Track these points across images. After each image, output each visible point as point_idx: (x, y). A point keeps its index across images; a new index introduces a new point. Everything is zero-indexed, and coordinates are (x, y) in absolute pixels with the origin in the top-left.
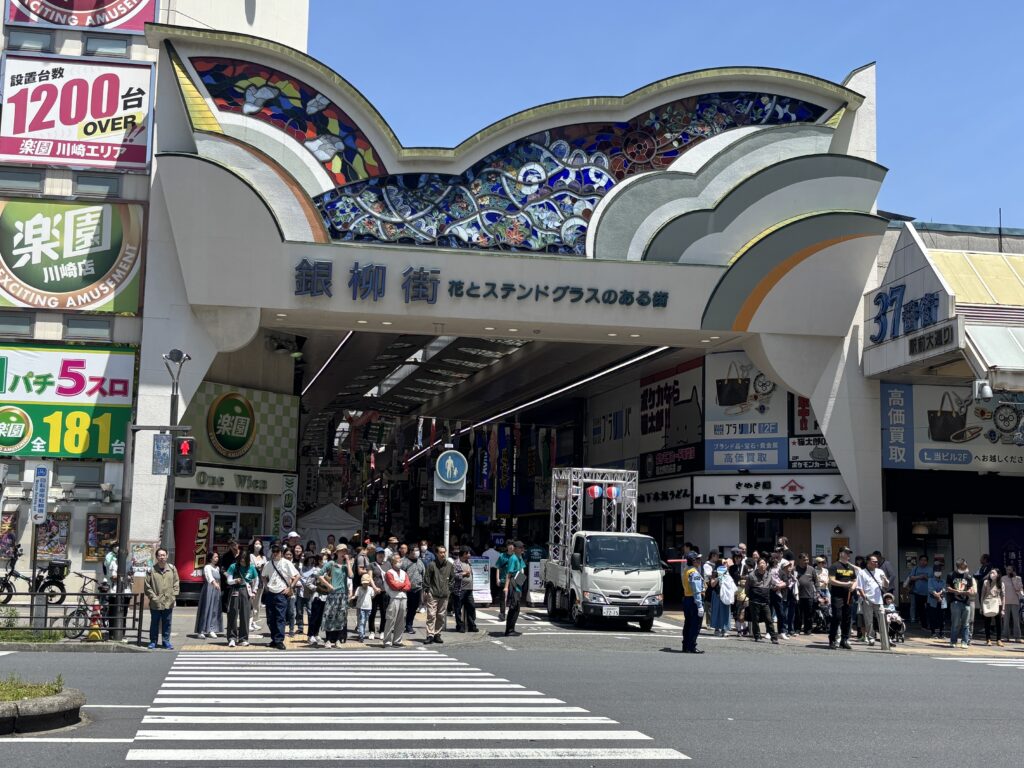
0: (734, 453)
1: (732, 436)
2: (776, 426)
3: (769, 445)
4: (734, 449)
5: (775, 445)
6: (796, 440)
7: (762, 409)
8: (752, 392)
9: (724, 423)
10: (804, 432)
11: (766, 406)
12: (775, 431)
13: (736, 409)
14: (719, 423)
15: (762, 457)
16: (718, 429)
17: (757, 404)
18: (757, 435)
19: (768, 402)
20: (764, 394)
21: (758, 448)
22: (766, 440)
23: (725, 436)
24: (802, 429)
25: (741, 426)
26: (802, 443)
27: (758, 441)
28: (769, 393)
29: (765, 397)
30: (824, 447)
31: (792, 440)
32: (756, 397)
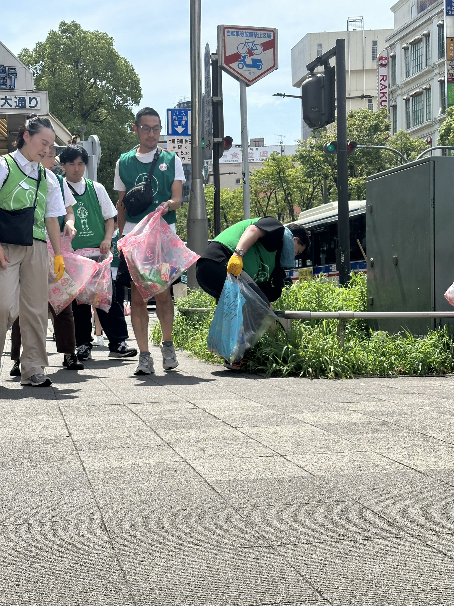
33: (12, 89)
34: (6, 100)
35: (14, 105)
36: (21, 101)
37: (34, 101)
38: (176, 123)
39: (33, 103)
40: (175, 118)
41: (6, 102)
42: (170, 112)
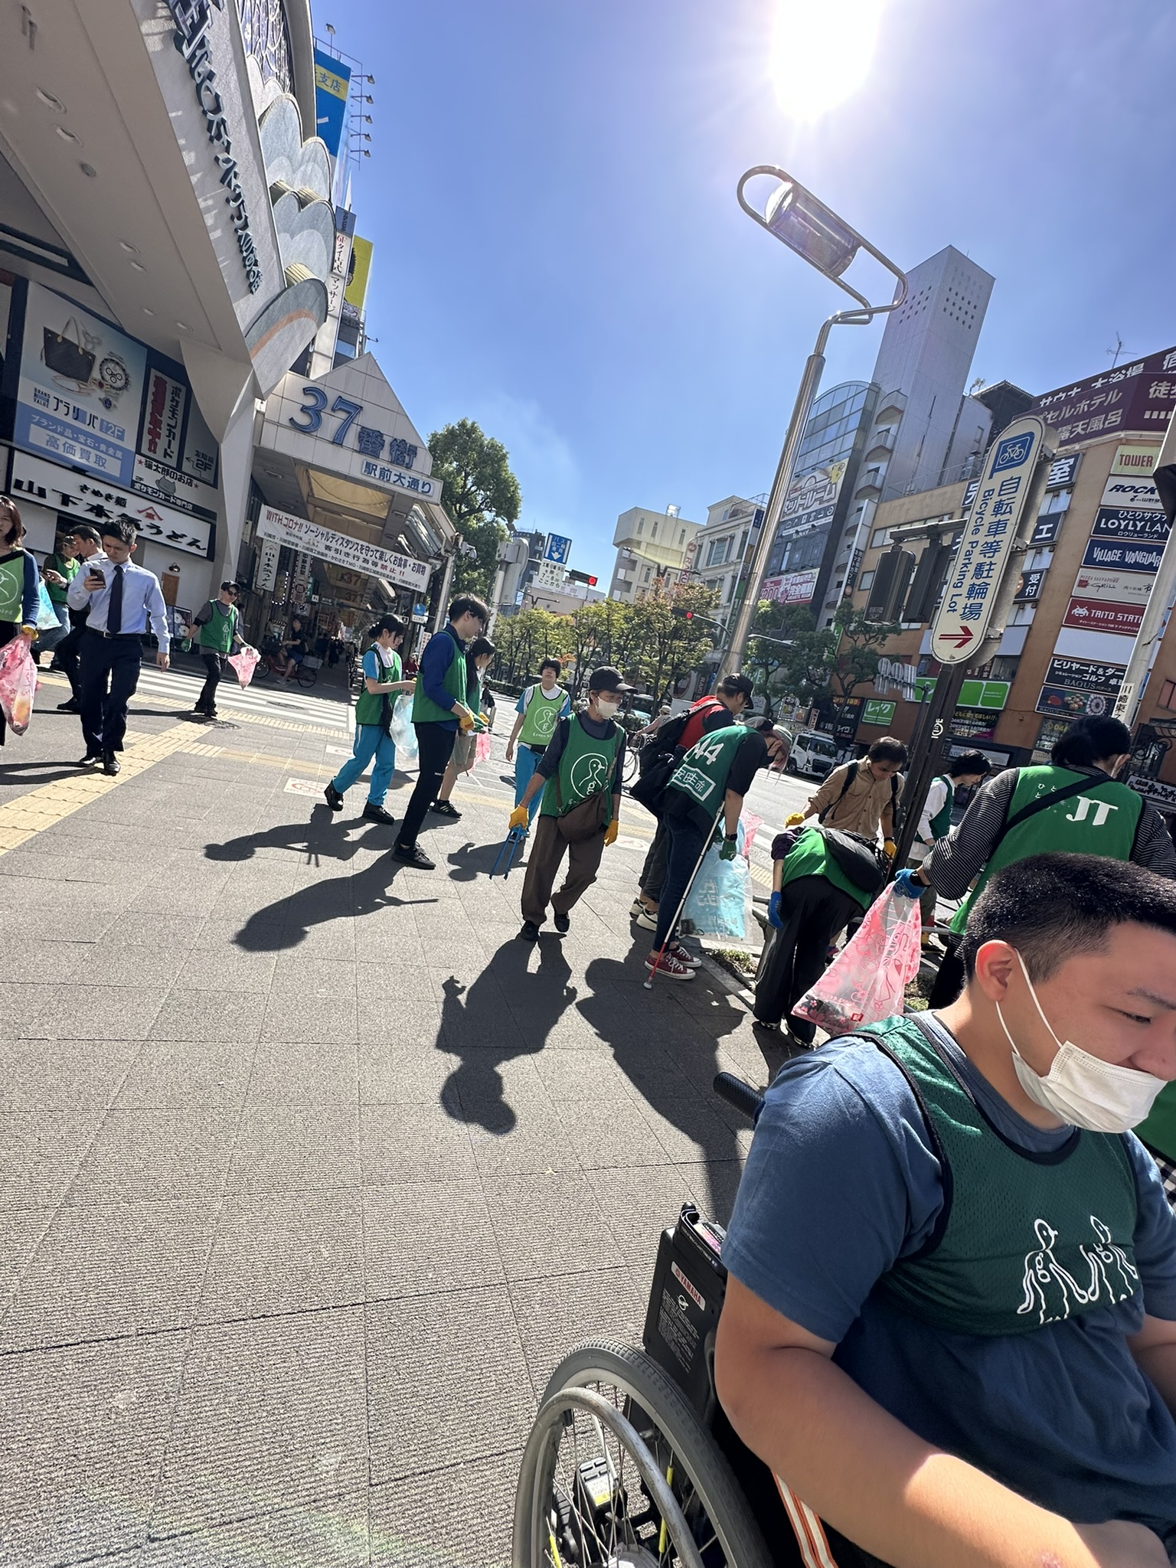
0: (62, 439)
1: (60, 415)
2: (122, 432)
3: (111, 451)
4: (62, 434)
5: (119, 454)
6: (143, 459)
8: (96, 374)
9: (53, 394)
10: (151, 455)
11: (114, 402)
12: (121, 438)
13: (72, 384)
14: (43, 389)
15: (101, 461)
16: (41, 397)
17: (100, 394)
18: (97, 432)
19: (117, 399)
20: (113, 387)
21: (97, 449)
22: (109, 444)
23: (49, 411)
24: (149, 450)
25: (76, 410)
26: (149, 467)
27: (98, 440)
28: (120, 389)
29: (114, 391)
30: (172, 480)
31: (138, 457)
32: (101, 385)
33: (408, 467)
34: (400, 477)
35: (407, 484)
36: (414, 483)
37: (427, 486)
38: (554, 549)
39: (426, 488)
40: (554, 543)
41: (399, 479)
42: (551, 536)
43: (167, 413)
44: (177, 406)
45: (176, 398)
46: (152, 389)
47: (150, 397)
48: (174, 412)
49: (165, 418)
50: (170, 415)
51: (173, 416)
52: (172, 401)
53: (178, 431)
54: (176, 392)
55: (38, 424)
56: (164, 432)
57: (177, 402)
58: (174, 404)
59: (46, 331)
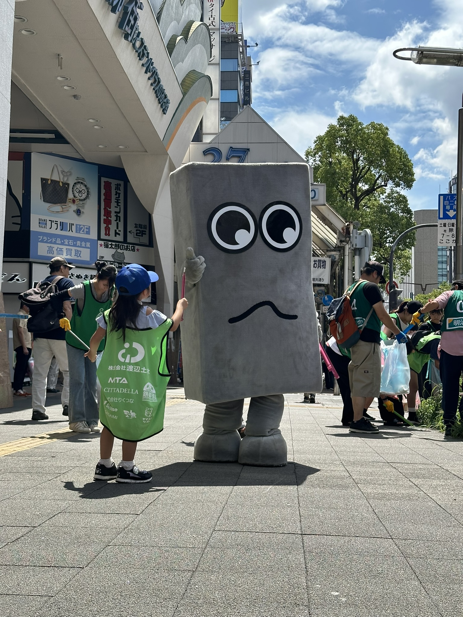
0: (56, 246)
1: (53, 231)
2: (89, 228)
3: (83, 244)
4: (55, 243)
5: (88, 245)
6: (102, 242)
7: (78, 212)
8: (70, 196)
9: (48, 218)
10: (107, 238)
11: (82, 210)
12: (88, 233)
13: (57, 208)
14: (43, 218)
15: (78, 253)
16: (42, 223)
17: (74, 207)
18: (74, 234)
19: (83, 207)
20: (80, 200)
21: (75, 245)
22: (82, 240)
23: (47, 230)
24: (106, 234)
25: (62, 224)
26: (107, 246)
27: (75, 239)
28: (85, 199)
29: (81, 202)
30: (121, 251)
31: (100, 242)
32: (74, 201)
38: (448, 207)
40: (447, 202)
42: (442, 197)
43: (113, 204)
44: (119, 197)
45: (118, 192)
46: (103, 191)
47: (103, 197)
48: (118, 202)
49: (113, 209)
50: (116, 204)
51: (118, 205)
52: (116, 195)
53: (121, 215)
54: (118, 187)
55: (42, 241)
56: (113, 218)
57: (119, 194)
58: (117, 196)
59: (42, 179)
